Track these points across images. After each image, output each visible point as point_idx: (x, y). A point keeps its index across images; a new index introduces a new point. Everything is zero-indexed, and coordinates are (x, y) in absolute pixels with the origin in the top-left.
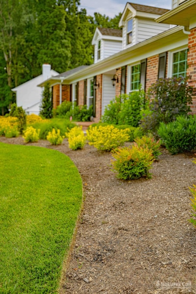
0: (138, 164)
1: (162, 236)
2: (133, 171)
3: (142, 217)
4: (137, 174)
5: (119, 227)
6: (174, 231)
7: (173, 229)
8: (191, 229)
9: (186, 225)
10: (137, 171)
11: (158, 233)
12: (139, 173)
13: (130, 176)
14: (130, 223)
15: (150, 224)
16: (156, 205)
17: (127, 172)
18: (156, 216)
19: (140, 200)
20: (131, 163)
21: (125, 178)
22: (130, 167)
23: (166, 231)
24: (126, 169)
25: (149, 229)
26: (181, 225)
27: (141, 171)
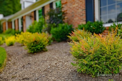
0: (39, 43)
1: (53, 78)
2: (37, 47)
3: (40, 69)
4: (39, 48)
5: (24, 77)
6: (61, 73)
7: (60, 73)
8: (72, 71)
9: (68, 69)
10: (39, 47)
11: (50, 77)
12: (40, 48)
13: (35, 50)
14: (32, 74)
15: (45, 72)
16: (49, 62)
17: (33, 48)
18: (49, 67)
19: (40, 61)
20: (35, 43)
21: (33, 52)
22: (35, 45)
23: (55, 75)
24: (33, 46)
25: (44, 75)
26: (65, 70)
27: (41, 47)
